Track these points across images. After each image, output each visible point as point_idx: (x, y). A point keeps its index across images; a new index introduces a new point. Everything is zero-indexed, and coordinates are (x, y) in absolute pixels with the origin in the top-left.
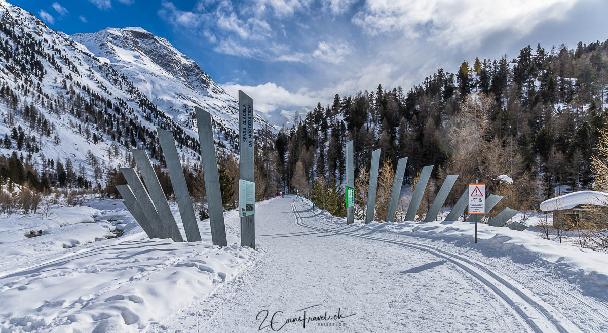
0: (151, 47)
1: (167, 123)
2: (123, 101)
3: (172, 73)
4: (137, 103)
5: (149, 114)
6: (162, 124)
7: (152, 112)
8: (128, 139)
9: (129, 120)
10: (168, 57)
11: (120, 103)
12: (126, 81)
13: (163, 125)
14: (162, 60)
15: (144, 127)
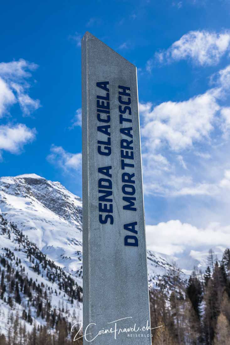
0: (43, 193)
1: (56, 273)
2: (10, 252)
3: (64, 218)
4: (26, 252)
5: (37, 265)
6: (51, 275)
7: (41, 262)
8: (12, 295)
9: (15, 273)
10: (60, 201)
11: (7, 254)
12: (16, 230)
13: (52, 277)
14: (54, 204)
15: (31, 279)
